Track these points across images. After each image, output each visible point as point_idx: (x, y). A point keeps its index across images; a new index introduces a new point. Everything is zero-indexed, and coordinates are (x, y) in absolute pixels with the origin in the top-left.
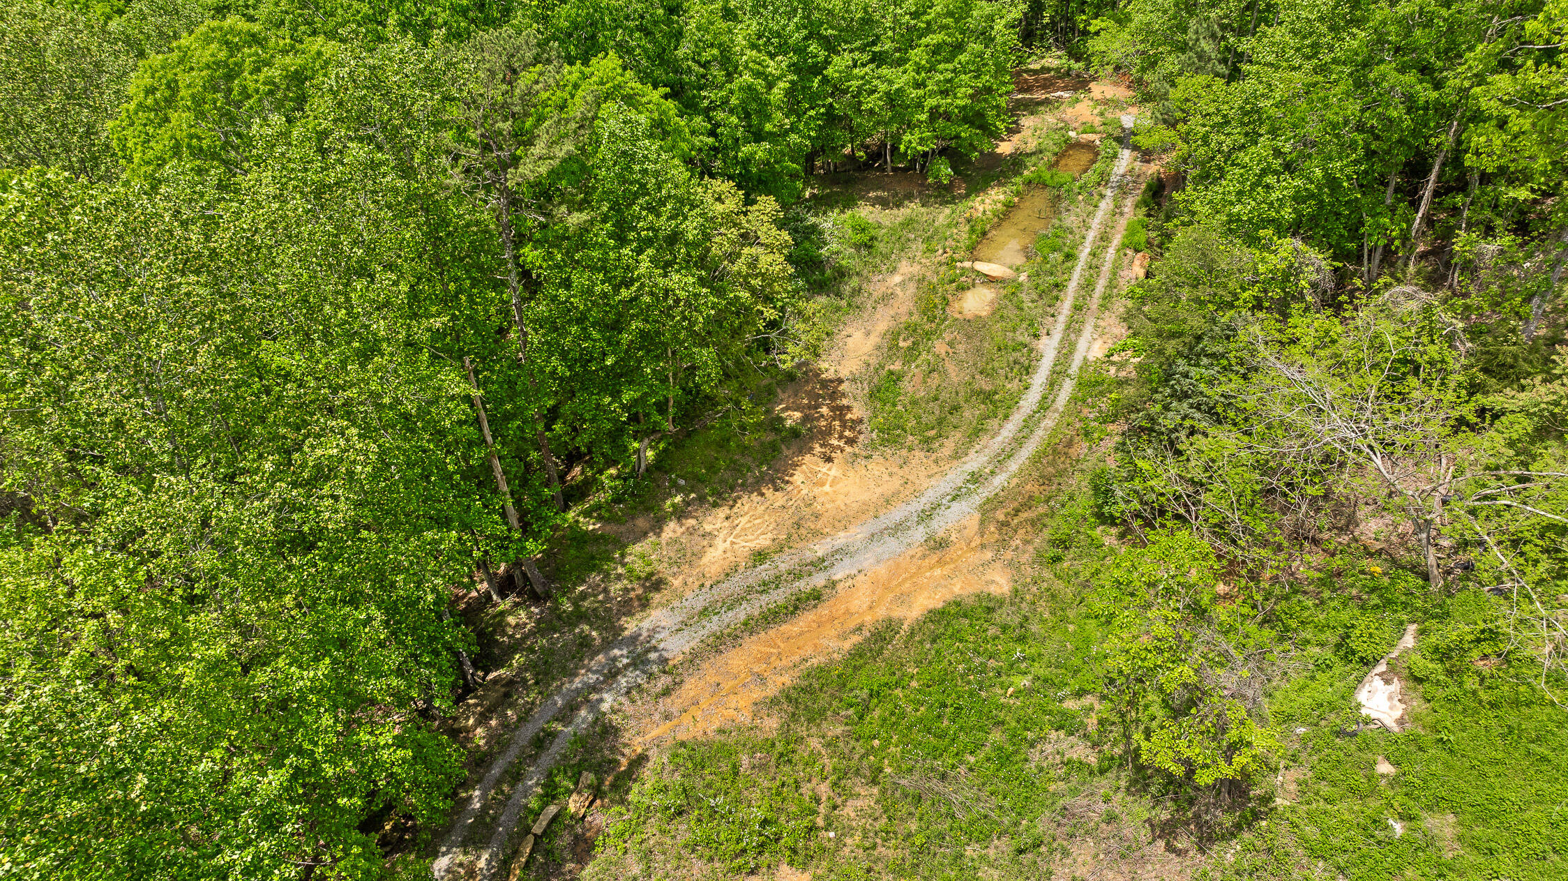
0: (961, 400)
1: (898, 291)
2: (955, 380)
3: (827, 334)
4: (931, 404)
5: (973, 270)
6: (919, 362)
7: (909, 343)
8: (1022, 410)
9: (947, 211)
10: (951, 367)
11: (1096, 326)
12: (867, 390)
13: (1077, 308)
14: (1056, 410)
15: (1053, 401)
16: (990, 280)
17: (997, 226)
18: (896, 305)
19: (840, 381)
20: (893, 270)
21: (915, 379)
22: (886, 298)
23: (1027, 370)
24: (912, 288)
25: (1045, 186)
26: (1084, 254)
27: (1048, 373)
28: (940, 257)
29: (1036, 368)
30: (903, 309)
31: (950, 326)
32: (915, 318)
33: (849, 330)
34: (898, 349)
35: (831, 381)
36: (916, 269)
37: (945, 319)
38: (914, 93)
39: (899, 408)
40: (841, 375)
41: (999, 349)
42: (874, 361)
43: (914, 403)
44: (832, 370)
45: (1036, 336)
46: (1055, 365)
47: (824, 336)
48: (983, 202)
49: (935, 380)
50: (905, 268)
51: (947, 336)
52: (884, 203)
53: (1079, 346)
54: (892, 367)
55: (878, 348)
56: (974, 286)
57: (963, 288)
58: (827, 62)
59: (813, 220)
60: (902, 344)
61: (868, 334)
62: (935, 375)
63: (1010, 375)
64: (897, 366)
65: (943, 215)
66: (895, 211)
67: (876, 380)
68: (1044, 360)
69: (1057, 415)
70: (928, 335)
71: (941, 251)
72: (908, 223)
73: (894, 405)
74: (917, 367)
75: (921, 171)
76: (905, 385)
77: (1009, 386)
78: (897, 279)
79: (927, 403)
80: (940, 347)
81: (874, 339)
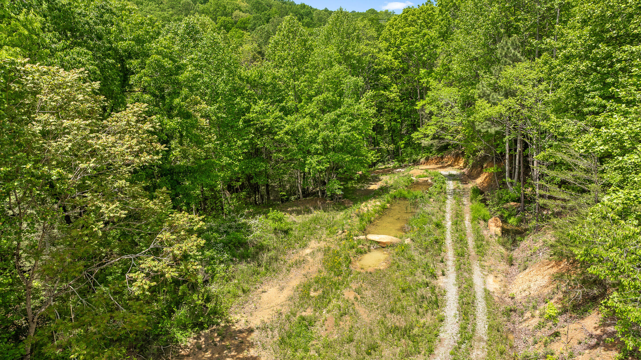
0: (377, 338)
1: (309, 258)
2: (367, 320)
3: (244, 291)
4: (347, 346)
5: (367, 240)
6: (330, 307)
7: (320, 292)
8: (446, 342)
9: (342, 213)
10: (361, 310)
11: (482, 267)
12: (277, 338)
13: (460, 255)
14: (481, 340)
15: (473, 331)
16: (382, 246)
17: (379, 218)
18: (307, 267)
19: (251, 331)
20: (306, 246)
21: (327, 323)
22: (298, 264)
23: (436, 303)
24: (320, 256)
25: (405, 198)
26: (448, 224)
27: (456, 305)
28: (340, 234)
29: (444, 302)
30: (314, 269)
31: (355, 278)
32: (324, 274)
33: (265, 287)
34: (309, 298)
35: (241, 332)
36: (322, 244)
37: (350, 273)
38: (310, 132)
39: (312, 353)
40: (252, 325)
41: (403, 291)
42: (285, 310)
43: (328, 346)
44: (243, 321)
45: (434, 276)
46: (461, 298)
47: (240, 292)
48: (366, 206)
49: (347, 322)
50: (313, 244)
51: (354, 286)
52: (299, 213)
53: (475, 281)
54: (304, 314)
55: (291, 299)
56: (369, 251)
57: (361, 253)
58: (248, 109)
59: (243, 221)
60: (312, 294)
61: (282, 289)
62: (347, 318)
63: (421, 310)
64: (309, 313)
65: (340, 216)
66: (306, 216)
67: (287, 327)
68: (449, 295)
69: (483, 344)
70: (336, 286)
71: (340, 232)
72: (315, 220)
73: (307, 351)
74: (328, 312)
75: (322, 196)
76: (318, 329)
77: (422, 321)
78: (308, 251)
79: (342, 345)
80: (349, 294)
81: (287, 293)
